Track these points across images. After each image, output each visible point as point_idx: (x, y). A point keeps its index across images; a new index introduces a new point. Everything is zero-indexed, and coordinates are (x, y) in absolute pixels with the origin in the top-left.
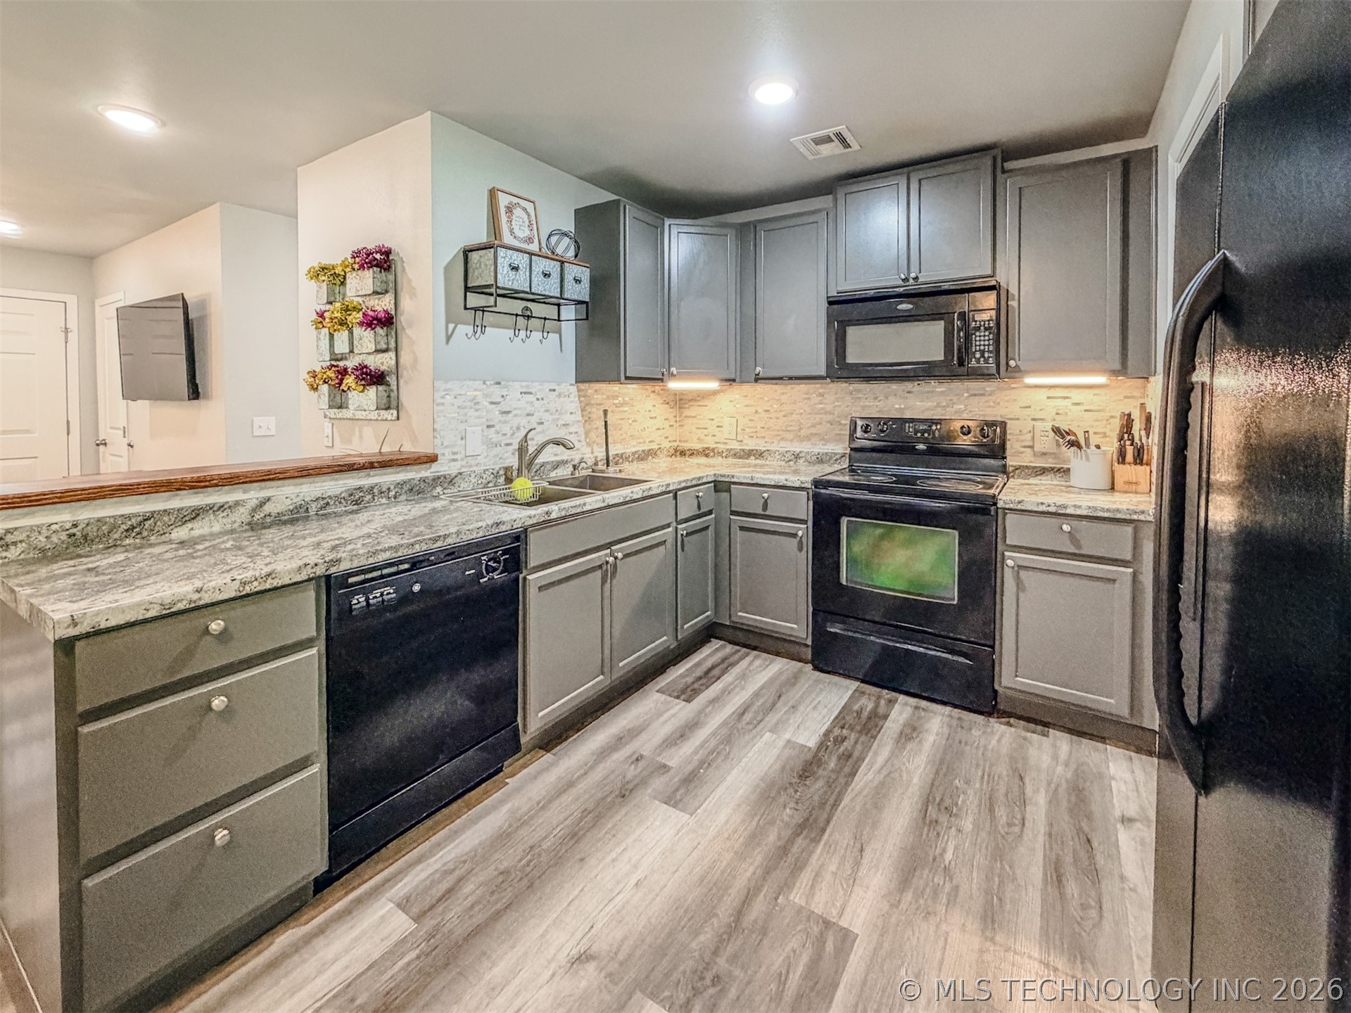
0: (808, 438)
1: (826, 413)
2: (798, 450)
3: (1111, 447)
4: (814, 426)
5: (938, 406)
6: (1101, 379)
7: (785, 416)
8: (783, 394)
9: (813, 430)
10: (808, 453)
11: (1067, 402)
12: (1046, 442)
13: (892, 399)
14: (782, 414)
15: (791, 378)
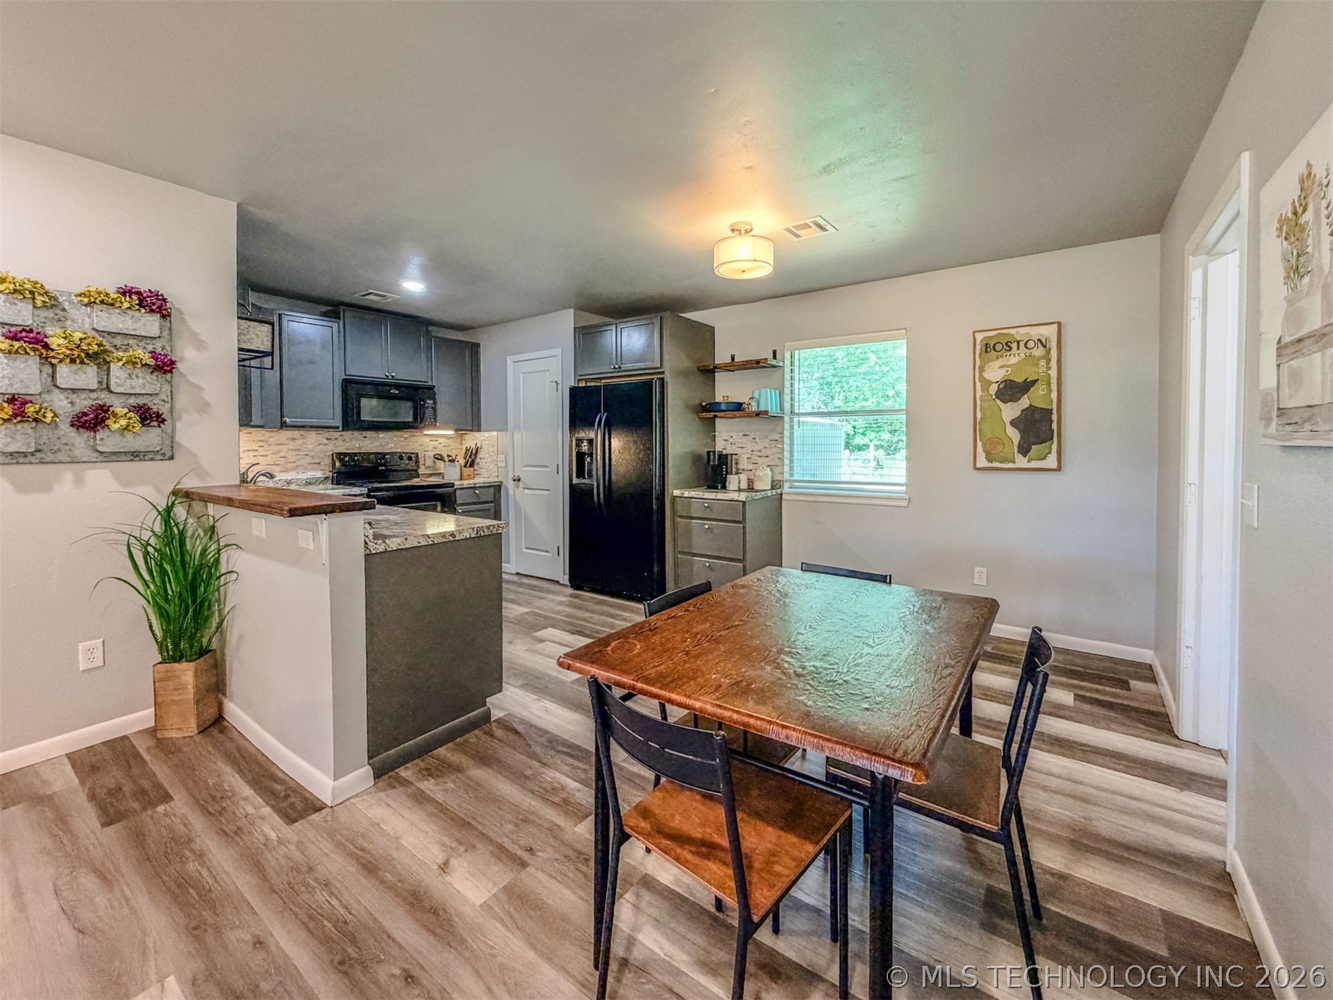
0: (294, 469)
1: (309, 451)
2: (290, 478)
3: (462, 462)
4: (298, 460)
5: (381, 445)
6: (451, 432)
7: (273, 454)
8: (271, 437)
9: (298, 463)
10: (298, 479)
11: (437, 443)
12: (429, 462)
13: (354, 442)
14: (271, 452)
15: (311, 427)
